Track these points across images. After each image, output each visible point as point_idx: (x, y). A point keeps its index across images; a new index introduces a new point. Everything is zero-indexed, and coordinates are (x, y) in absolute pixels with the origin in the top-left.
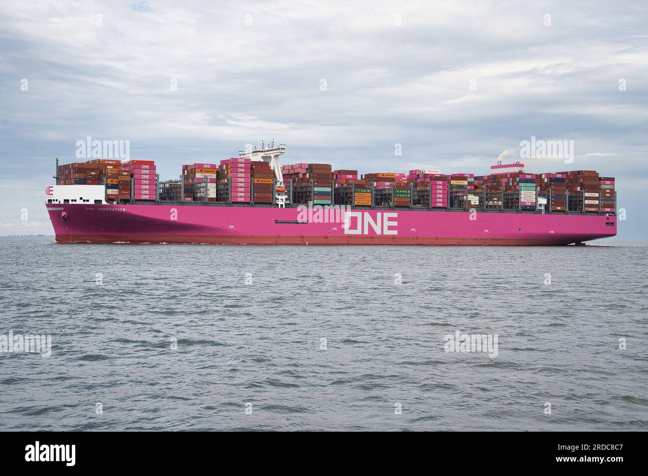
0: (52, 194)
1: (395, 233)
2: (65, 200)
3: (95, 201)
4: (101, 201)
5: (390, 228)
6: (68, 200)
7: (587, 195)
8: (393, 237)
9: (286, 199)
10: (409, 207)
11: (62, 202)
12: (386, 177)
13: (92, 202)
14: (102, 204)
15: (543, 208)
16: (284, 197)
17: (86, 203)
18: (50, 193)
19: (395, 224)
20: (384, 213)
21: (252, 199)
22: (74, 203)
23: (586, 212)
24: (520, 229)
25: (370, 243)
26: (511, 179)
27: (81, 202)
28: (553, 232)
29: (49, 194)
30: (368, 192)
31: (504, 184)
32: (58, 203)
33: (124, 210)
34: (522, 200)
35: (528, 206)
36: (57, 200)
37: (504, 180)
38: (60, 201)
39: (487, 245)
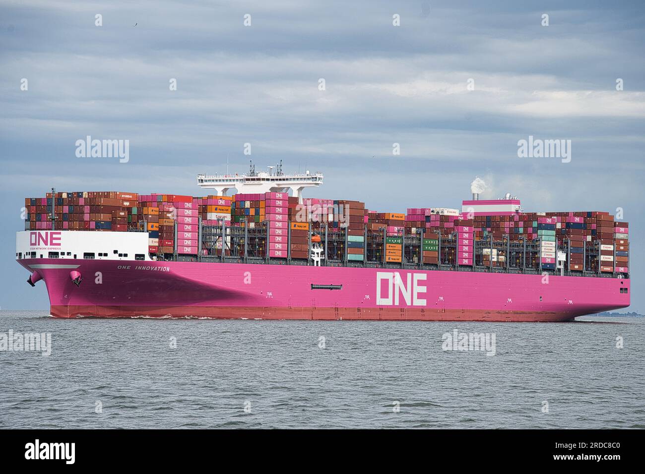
0: (59, 244)
1: (423, 303)
2: (85, 254)
3: (136, 255)
4: (143, 256)
5: (420, 296)
6: (93, 254)
7: (603, 247)
8: (422, 309)
9: (322, 253)
10: (436, 265)
11: (80, 257)
12: (397, 219)
13: (131, 258)
14: (145, 260)
15: (562, 267)
16: (320, 250)
17: (123, 258)
18: (55, 241)
19: (423, 289)
20: (414, 274)
21: (289, 254)
22: (103, 258)
23: (603, 272)
24: (541, 297)
25: (400, 318)
26: (521, 224)
27: (116, 257)
28: (571, 302)
29: (52, 244)
30: (398, 243)
31: (507, 230)
32: (72, 257)
33: (168, 269)
34: (543, 255)
35: (548, 264)
36: (69, 254)
37: (507, 225)
38: (75, 256)
39: (509, 322)
